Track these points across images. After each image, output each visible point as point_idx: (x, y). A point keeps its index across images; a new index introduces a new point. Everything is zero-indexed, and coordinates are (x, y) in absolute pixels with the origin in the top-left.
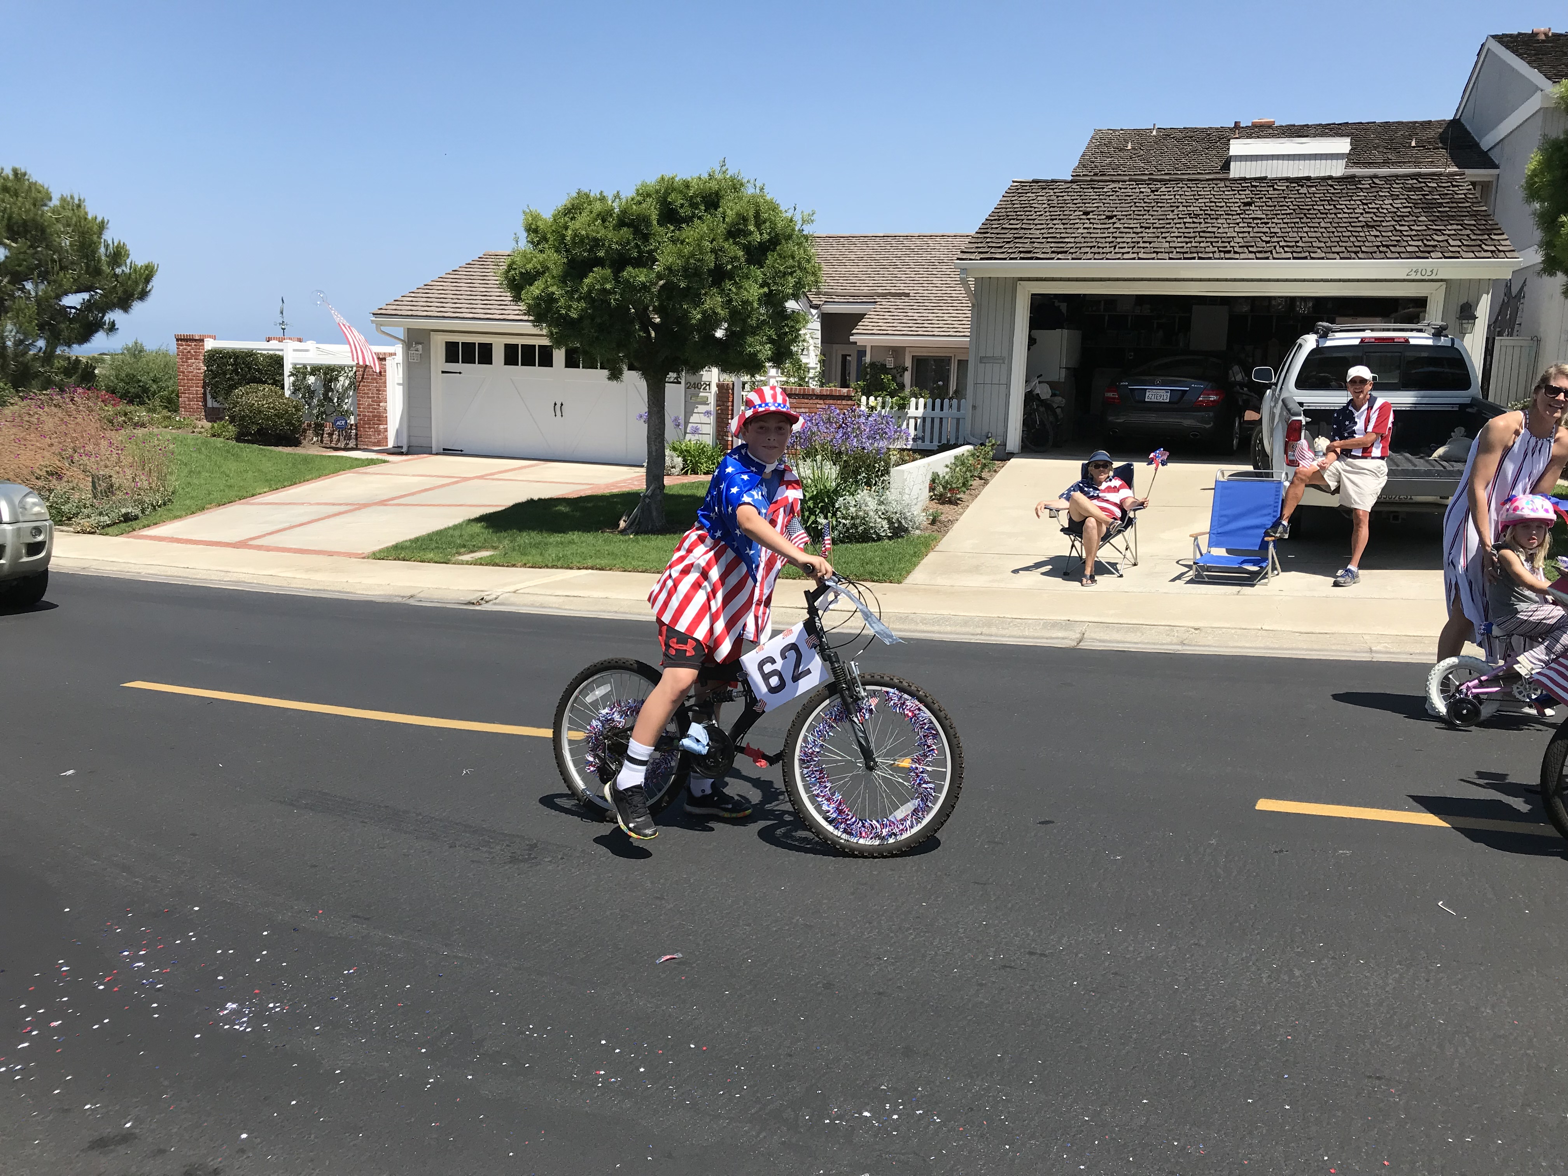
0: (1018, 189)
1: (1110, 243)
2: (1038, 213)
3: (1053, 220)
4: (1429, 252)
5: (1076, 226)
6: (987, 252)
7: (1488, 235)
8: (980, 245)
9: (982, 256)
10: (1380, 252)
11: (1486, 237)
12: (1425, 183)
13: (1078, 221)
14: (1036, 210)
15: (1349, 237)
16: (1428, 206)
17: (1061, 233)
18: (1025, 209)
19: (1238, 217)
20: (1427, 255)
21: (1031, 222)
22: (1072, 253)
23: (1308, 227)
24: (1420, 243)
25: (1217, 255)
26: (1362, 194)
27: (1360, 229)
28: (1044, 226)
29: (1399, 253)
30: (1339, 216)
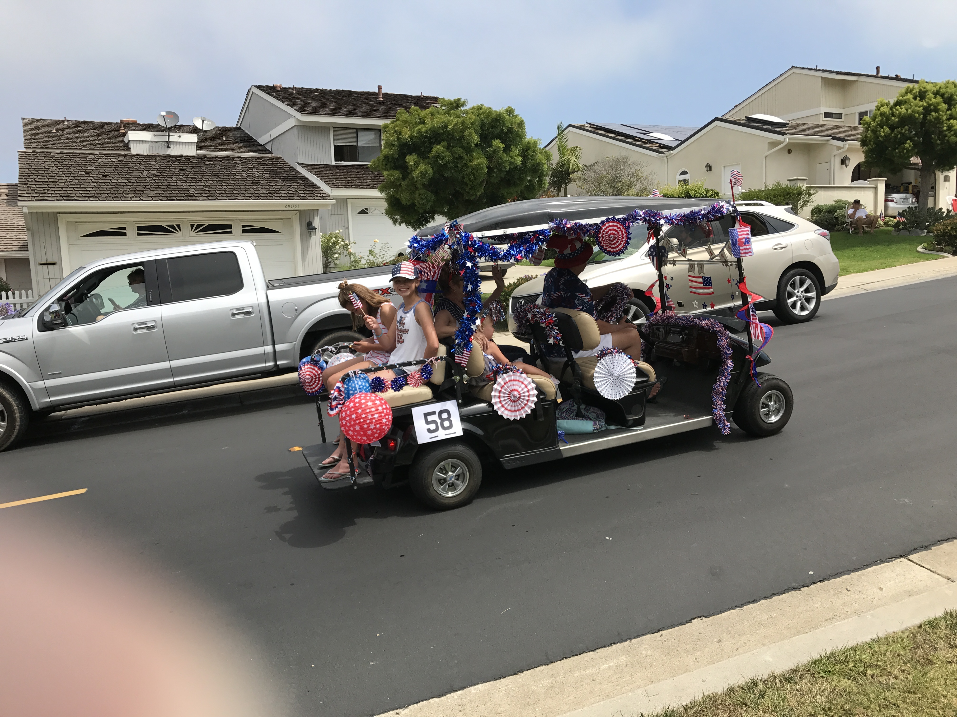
0: (26, 157)
1: (117, 191)
2: (53, 172)
3: (68, 177)
4: (292, 196)
5: (87, 181)
6: (37, 196)
7: (313, 188)
8: (27, 192)
9: (36, 199)
10: (270, 196)
11: (312, 189)
12: (266, 161)
13: (86, 178)
14: (50, 170)
15: (249, 188)
16: (277, 174)
17: (80, 185)
18: (42, 170)
19: (182, 177)
20: (292, 198)
21: (54, 178)
22: (98, 197)
23: (225, 183)
24: (285, 192)
25: (186, 198)
26: (238, 166)
27: (252, 185)
28: (66, 181)
29: (279, 197)
30: (236, 177)
